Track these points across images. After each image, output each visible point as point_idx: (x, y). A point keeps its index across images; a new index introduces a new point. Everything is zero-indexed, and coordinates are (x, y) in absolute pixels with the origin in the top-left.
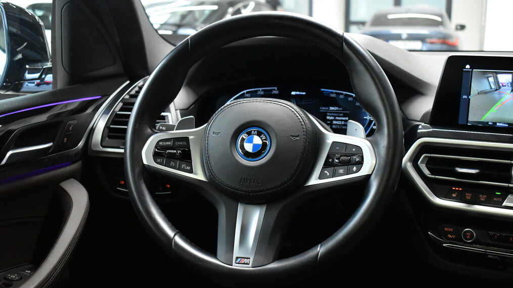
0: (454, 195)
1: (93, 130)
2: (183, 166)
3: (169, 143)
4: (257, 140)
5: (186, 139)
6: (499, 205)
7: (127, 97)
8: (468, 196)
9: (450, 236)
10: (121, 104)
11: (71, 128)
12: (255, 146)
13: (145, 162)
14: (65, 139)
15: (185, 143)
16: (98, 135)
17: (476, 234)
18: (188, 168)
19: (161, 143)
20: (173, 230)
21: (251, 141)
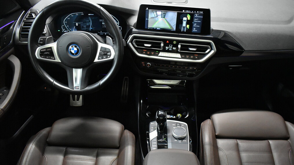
0: (144, 53)
1: (15, 34)
2: (51, 58)
3: (45, 50)
4: (75, 49)
5: (51, 48)
6: (157, 55)
7: (25, 19)
8: (148, 53)
9: (143, 65)
10: (23, 23)
11: (6, 38)
12: (75, 51)
13: (37, 58)
14: (5, 43)
15: (50, 49)
16: (17, 35)
17: (151, 64)
18: (53, 58)
19: (42, 50)
20: (53, 79)
21: (73, 49)
